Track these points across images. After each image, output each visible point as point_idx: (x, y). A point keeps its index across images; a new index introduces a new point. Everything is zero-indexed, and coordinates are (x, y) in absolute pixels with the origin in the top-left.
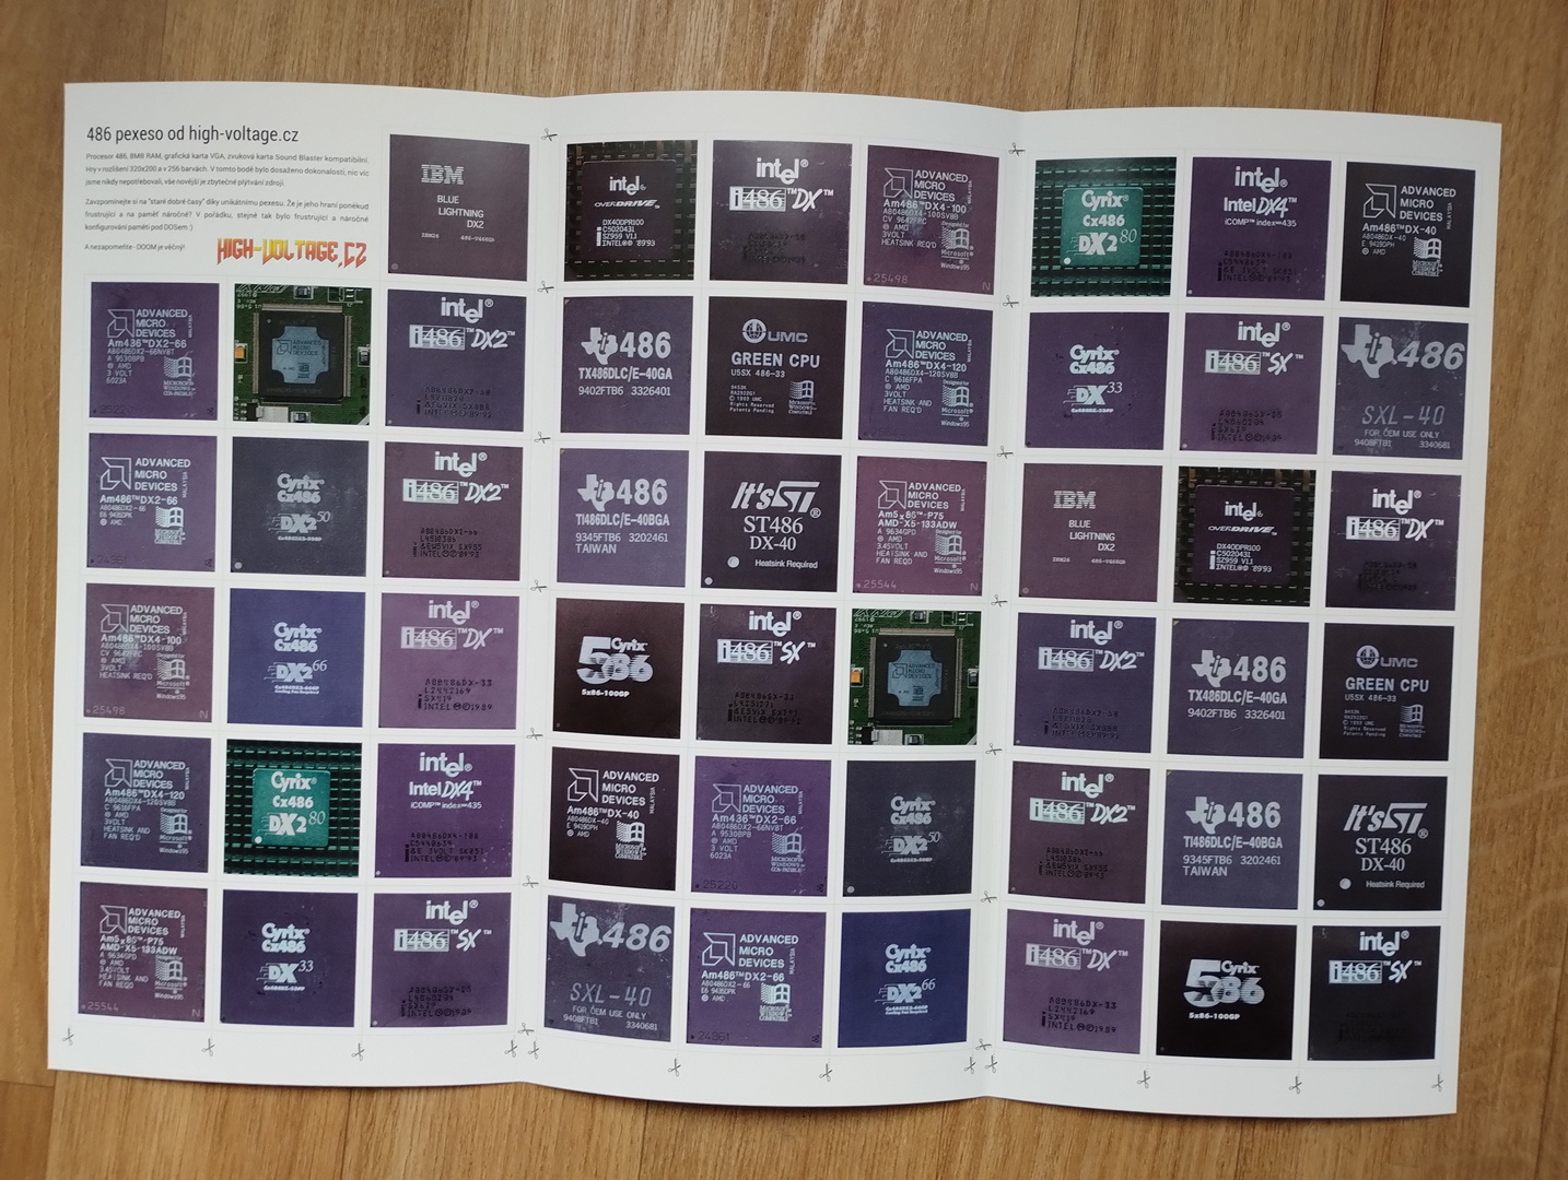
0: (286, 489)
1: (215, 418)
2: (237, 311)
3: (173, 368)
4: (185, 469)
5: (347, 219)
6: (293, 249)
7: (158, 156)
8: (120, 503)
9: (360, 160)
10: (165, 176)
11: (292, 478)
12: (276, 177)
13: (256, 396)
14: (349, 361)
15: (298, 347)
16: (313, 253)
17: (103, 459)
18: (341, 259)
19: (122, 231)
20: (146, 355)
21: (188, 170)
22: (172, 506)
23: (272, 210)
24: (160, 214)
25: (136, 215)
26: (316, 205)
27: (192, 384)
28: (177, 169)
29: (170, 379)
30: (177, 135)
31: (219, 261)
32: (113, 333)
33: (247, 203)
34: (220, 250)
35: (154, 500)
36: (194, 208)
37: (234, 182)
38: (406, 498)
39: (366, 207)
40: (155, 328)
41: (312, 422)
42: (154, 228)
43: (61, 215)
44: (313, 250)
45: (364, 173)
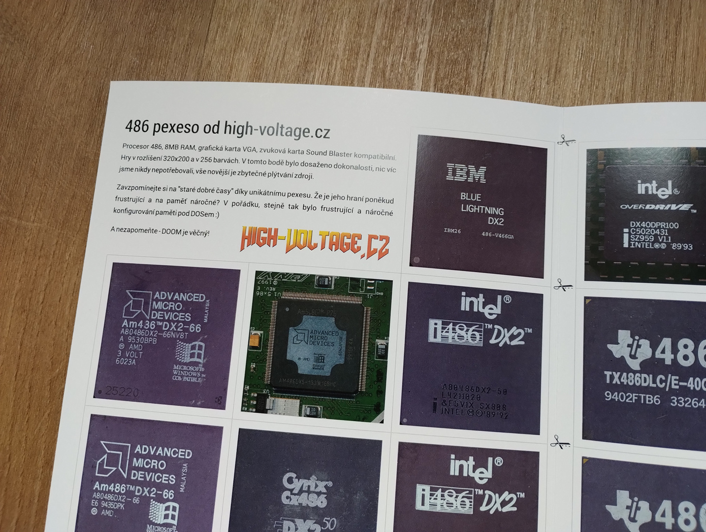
0: (291, 490)
1: (223, 408)
2: (255, 298)
3: (185, 352)
4: (185, 460)
5: (373, 213)
6: (317, 239)
7: (192, 148)
8: (114, 492)
9: (388, 158)
10: (196, 166)
11: (298, 478)
12: (306, 171)
13: (269, 386)
14: (366, 354)
15: (315, 338)
16: (336, 244)
17: (102, 442)
18: (364, 250)
19: (150, 215)
20: (159, 337)
21: (220, 161)
22: (168, 500)
23: (300, 202)
24: (188, 202)
25: (165, 201)
26: (342, 198)
27: (203, 370)
28: (209, 160)
29: (180, 363)
30: (212, 129)
31: (242, 249)
32: (128, 313)
33: (275, 194)
34: (244, 238)
35: (149, 492)
36: (223, 197)
37: (264, 174)
38: (419, 506)
39: (391, 201)
40: (171, 310)
41: (324, 417)
42: (180, 214)
43: (92, 198)
44: (337, 240)
45: (391, 170)
